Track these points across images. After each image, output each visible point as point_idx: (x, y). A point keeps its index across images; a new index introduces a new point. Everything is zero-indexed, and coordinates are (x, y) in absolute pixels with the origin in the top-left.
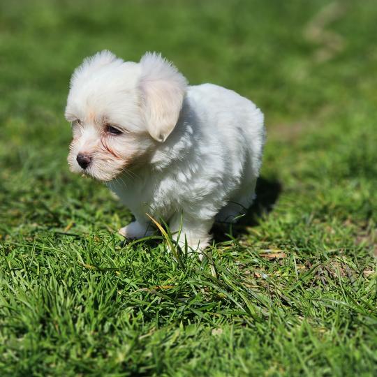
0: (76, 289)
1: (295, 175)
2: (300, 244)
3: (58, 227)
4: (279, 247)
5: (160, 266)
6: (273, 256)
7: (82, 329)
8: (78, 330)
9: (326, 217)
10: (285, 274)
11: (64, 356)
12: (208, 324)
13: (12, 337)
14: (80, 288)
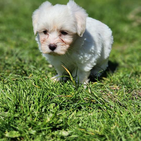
0: (31, 95)
1: (124, 61)
2: (126, 84)
3: (26, 76)
4: (117, 85)
5: (67, 89)
6: (115, 88)
7: (33, 110)
8: (31, 110)
9: (137, 76)
10: (120, 95)
11: (24, 120)
12: (87, 112)
13: (3, 112)
14: (33, 95)
